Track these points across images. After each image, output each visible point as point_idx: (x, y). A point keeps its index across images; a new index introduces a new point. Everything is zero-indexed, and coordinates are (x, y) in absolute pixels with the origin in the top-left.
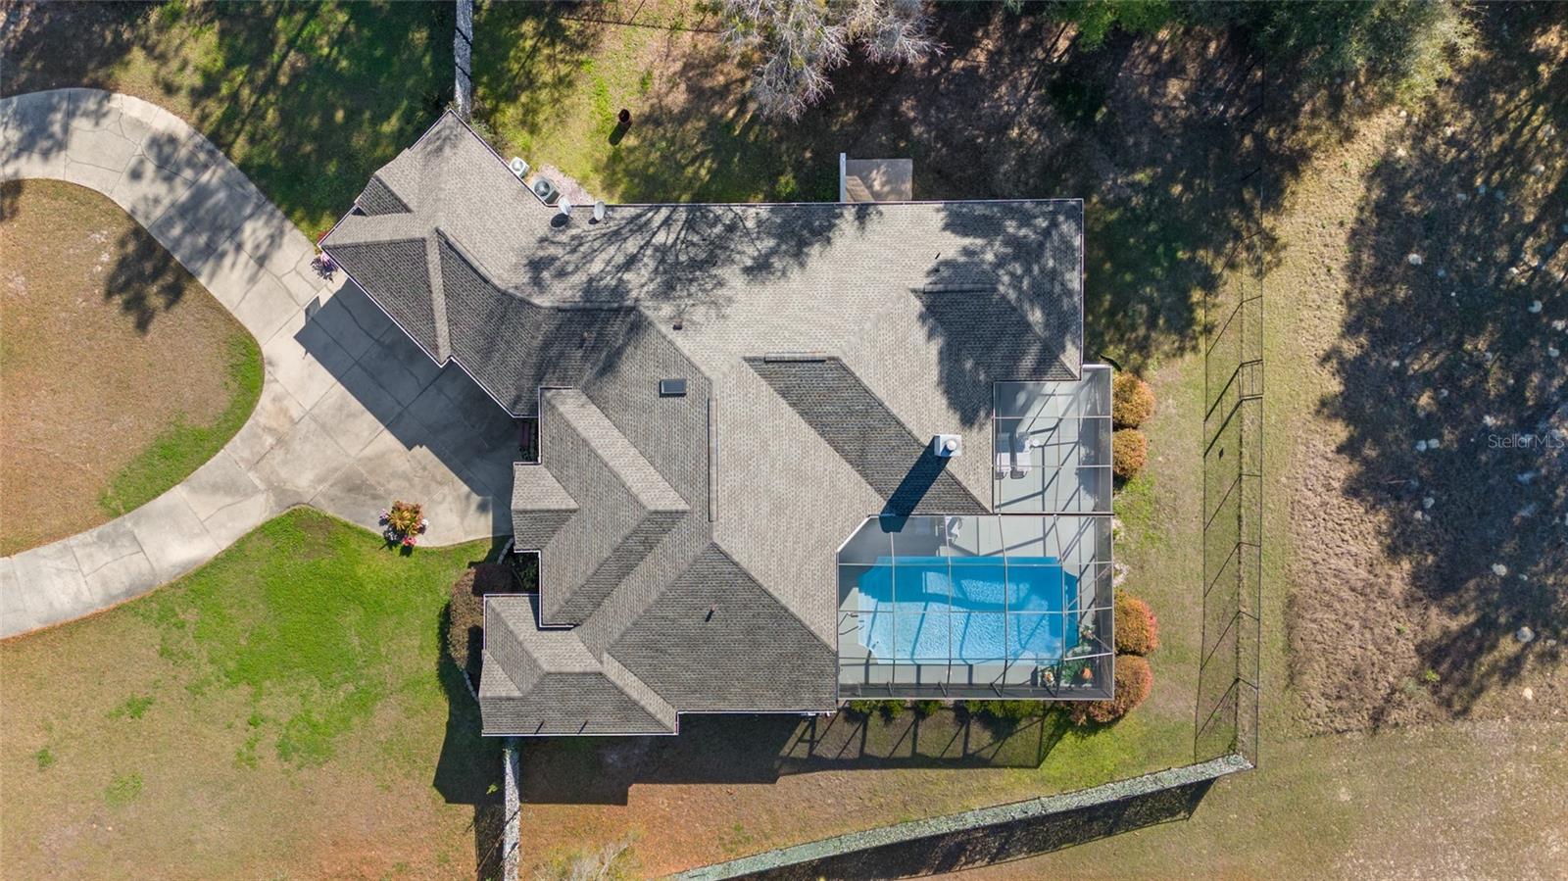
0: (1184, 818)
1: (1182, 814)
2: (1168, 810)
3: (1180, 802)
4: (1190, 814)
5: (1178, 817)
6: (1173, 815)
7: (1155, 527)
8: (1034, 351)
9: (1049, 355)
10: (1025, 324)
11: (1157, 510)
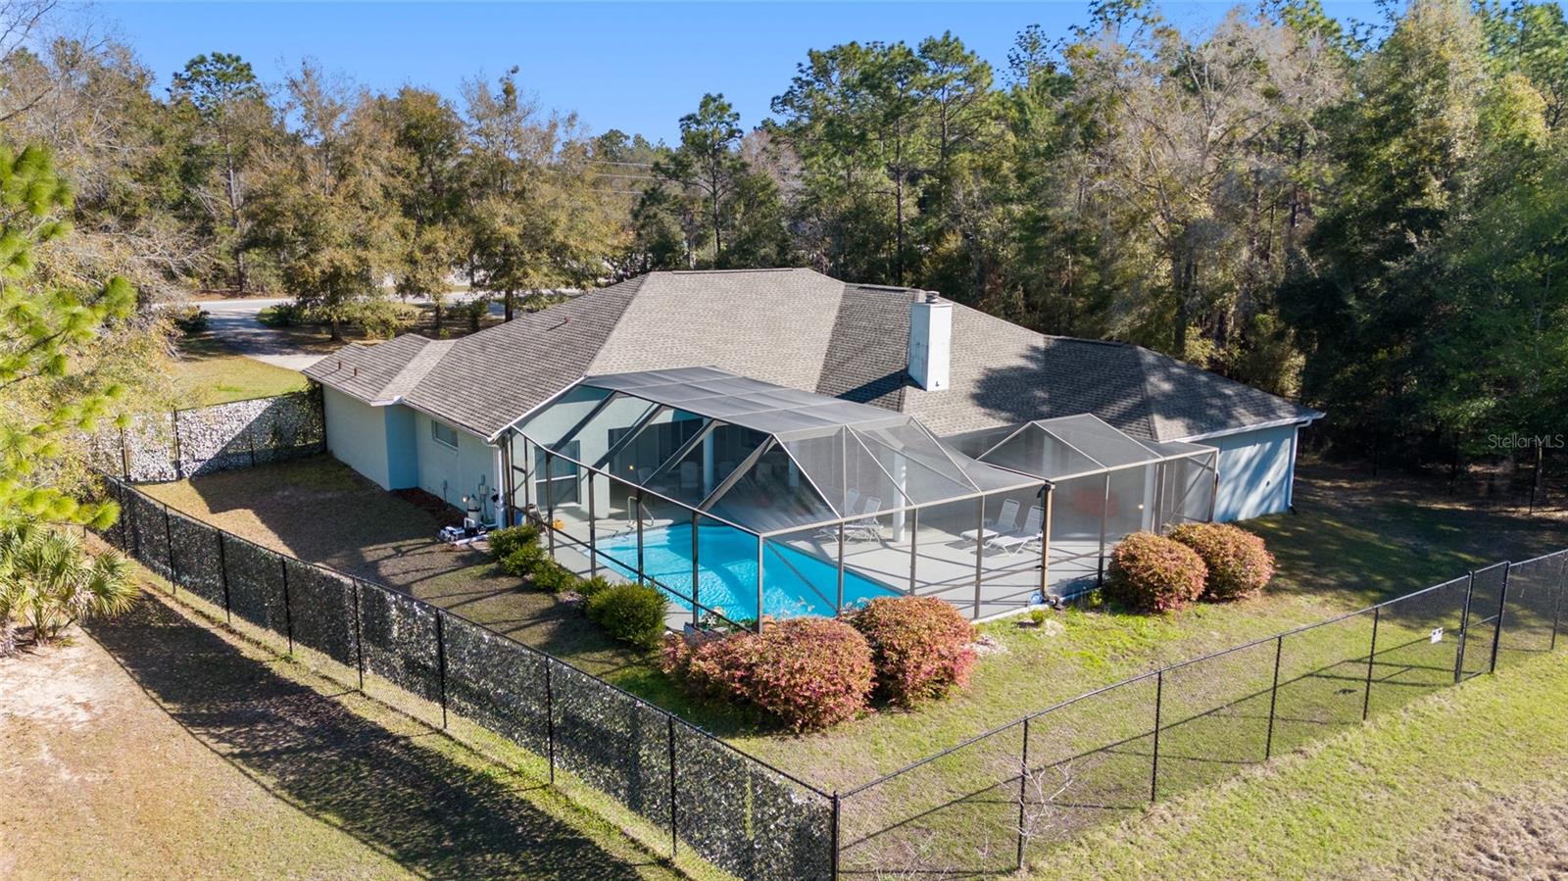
7: (1114, 659)
8: (1124, 404)
9: (1144, 409)
10: (1140, 379)
11: (1141, 654)
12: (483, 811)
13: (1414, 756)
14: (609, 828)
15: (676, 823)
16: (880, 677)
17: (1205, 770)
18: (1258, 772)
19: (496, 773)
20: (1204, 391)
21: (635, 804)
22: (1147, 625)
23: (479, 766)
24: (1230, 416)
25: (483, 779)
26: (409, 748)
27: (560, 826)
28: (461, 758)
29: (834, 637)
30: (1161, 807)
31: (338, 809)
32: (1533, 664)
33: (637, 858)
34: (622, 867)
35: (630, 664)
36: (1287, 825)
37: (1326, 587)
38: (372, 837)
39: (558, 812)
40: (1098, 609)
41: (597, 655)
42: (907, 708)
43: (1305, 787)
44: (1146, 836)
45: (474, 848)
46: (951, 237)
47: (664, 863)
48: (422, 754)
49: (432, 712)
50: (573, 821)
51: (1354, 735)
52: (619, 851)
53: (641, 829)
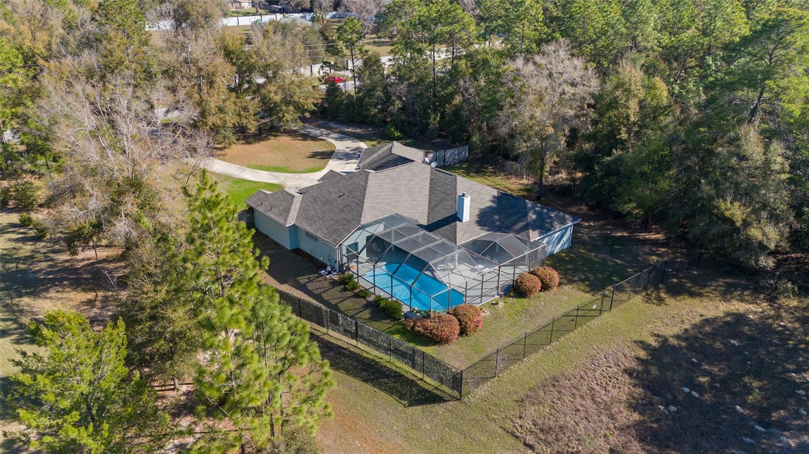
0: (404, 405)
1: (406, 402)
2: (401, 394)
3: (410, 397)
4: (409, 406)
5: (402, 402)
6: (401, 398)
7: (516, 315)
8: (522, 224)
9: (526, 228)
10: (526, 215)
11: (523, 312)
12: (376, 369)
13: (585, 339)
14: (407, 372)
15: (423, 371)
16: (461, 329)
17: (536, 347)
18: (548, 347)
19: (375, 358)
20: (545, 217)
21: (413, 367)
22: (525, 301)
23: (371, 357)
24: (552, 226)
25: (373, 360)
26: (350, 351)
27: (395, 372)
28: (365, 355)
29: (450, 321)
30: (526, 359)
31: (342, 368)
32: (623, 306)
33: (415, 379)
34: (412, 381)
35: (396, 324)
36: (552, 361)
37: (575, 281)
38: (354, 376)
39: (394, 368)
40: (513, 297)
41: (386, 321)
42: (467, 335)
43: (558, 350)
44: (522, 367)
45: (379, 378)
46: (457, 97)
47: (421, 379)
48: (354, 353)
49: (354, 342)
50: (398, 370)
51: (572, 334)
52: (411, 377)
53: (414, 372)
